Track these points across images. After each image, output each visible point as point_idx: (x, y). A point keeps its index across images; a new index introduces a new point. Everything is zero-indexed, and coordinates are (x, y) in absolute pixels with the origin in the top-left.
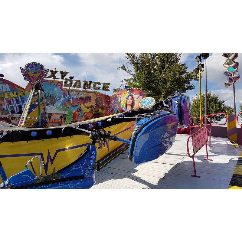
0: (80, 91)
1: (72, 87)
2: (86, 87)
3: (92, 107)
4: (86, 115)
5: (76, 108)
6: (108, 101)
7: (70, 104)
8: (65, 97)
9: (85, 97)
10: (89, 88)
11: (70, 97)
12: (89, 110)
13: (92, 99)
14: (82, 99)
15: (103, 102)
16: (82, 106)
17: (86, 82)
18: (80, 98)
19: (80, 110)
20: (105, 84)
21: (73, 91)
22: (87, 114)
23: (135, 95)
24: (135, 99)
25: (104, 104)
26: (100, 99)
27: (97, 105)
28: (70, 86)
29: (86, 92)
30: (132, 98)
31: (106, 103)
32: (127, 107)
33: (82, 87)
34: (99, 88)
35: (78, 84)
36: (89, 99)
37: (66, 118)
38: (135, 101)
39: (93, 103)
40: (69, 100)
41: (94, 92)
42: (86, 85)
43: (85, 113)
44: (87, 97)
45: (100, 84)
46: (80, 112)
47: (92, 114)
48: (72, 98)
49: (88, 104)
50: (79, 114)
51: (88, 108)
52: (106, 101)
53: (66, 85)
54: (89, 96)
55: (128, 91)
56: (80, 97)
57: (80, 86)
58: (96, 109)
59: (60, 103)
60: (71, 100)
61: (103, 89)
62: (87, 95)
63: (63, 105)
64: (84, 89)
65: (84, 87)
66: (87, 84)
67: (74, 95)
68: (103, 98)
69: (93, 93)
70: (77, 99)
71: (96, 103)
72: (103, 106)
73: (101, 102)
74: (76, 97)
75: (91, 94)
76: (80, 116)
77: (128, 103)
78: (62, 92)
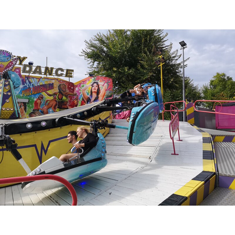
0: (41, 78)
1: (32, 73)
2: (48, 74)
3: (55, 94)
4: (49, 104)
5: (37, 96)
6: (72, 88)
7: (30, 91)
8: (24, 85)
9: (47, 84)
10: (51, 74)
11: (30, 85)
12: (52, 98)
13: (55, 86)
14: (44, 86)
15: (67, 89)
16: (44, 94)
17: (47, 68)
18: (41, 86)
19: (42, 98)
20: (67, 70)
21: (33, 77)
22: (50, 102)
23: (100, 82)
24: (100, 86)
25: (67, 91)
26: (64, 86)
27: (60, 92)
28: (29, 72)
29: (48, 79)
30: (97, 86)
31: (69, 90)
32: (92, 95)
33: (43, 73)
34: (61, 75)
35: (38, 70)
36: (51, 86)
37: (27, 107)
38: (101, 88)
39: (56, 90)
40: (29, 87)
41: (57, 79)
42: (47, 71)
43: (47, 101)
44: (49, 84)
45: (62, 70)
46: (42, 100)
47: (55, 102)
48: (32, 85)
49: (50, 92)
50: (41, 102)
51: (50, 95)
52: (69, 88)
53: (24, 71)
54: (51, 83)
55: (93, 78)
56: (41, 84)
57: (40, 73)
58: (59, 96)
59: (19, 91)
60: (31, 88)
61: (66, 76)
62: (49, 82)
63: (23, 93)
64: (45, 76)
65: (45, 74)
66: (49, 71)
67: (34, 82)
68: (67, 85)
69: (55, 80)
70: (38, 86)
71: (59, 90)
72: (66, 93)
73: (64, 90)
74: (37, 84)
75: (53, 81)
76: (42, 104)
77: (93, 91)
78: (21, 79)
